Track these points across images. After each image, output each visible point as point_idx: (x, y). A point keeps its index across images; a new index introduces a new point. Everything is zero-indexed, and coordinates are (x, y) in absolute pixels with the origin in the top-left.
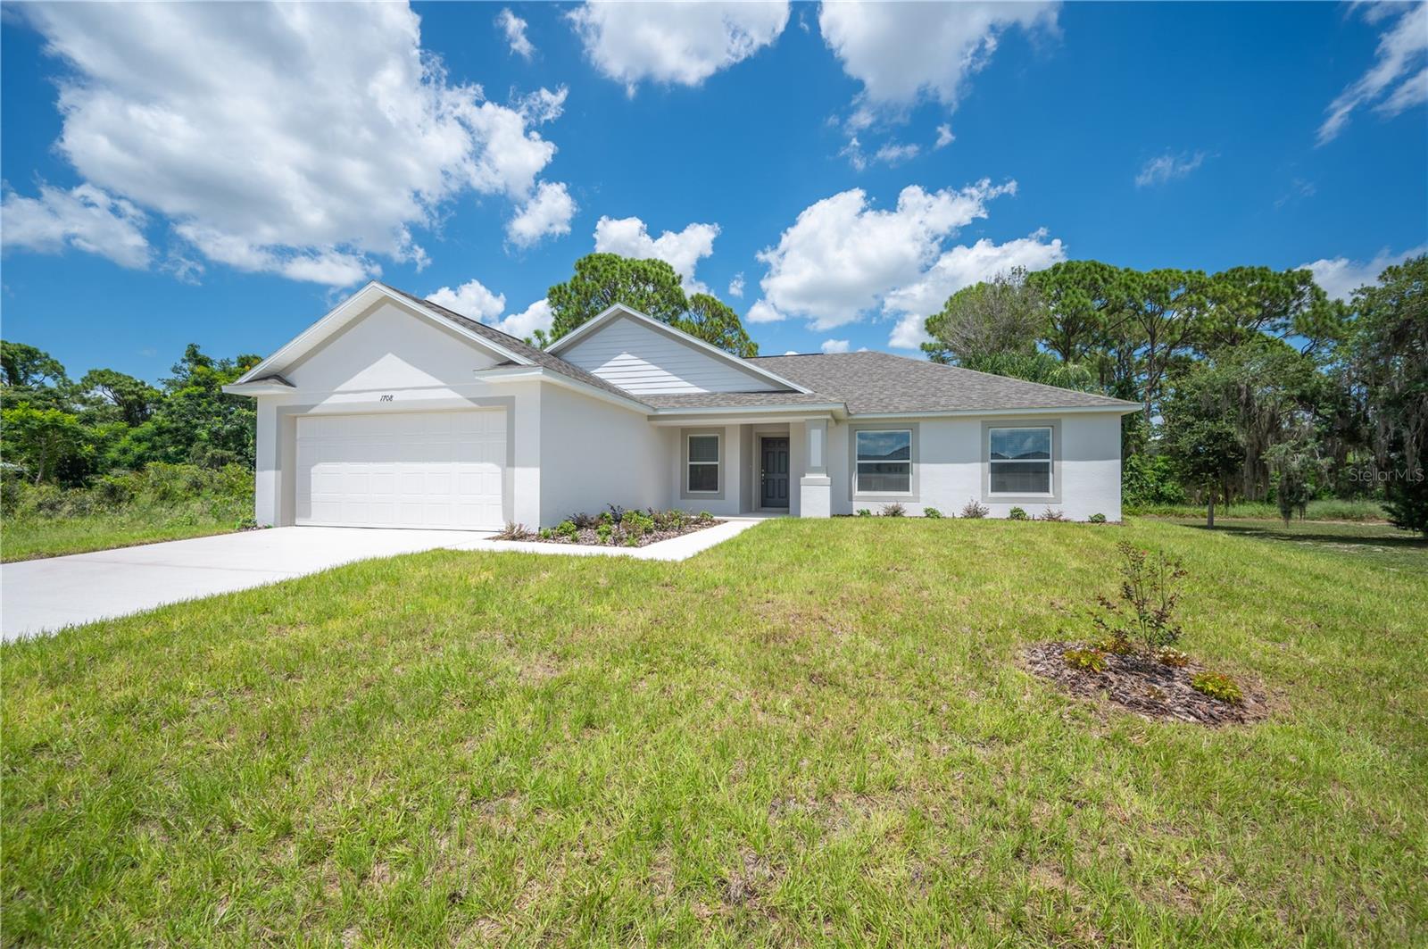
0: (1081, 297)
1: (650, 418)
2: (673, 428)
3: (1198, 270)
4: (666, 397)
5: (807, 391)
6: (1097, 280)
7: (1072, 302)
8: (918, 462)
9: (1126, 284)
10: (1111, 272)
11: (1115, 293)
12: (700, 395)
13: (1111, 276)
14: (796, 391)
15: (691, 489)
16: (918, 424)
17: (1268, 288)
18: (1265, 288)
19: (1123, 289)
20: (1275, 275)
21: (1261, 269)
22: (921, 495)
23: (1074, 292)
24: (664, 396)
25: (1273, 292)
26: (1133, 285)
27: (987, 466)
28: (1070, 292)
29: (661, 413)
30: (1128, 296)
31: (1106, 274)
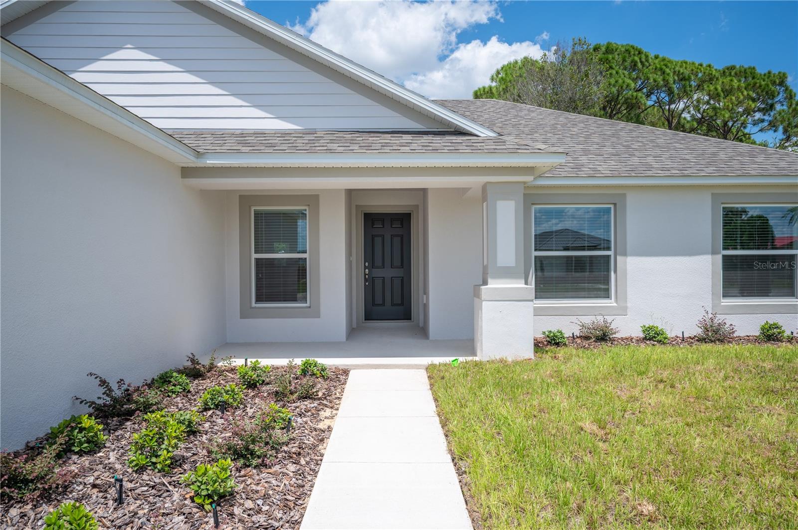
0: (625, 78)
1: (187, 172)
2: (227, 194)
3: (708, 63)
4: (220, 136)
5: (484, 133)
6: (636, 62)
7: (617, 82)
8: (625, 254)
9: (661, 69)
10: (647, 56)
11: (652, 77)
12: (284, 134)
13: (647, 61)
14: (460, 132)
15: (259, 299)
16: (624, 196)
17: (760, 86)
18: (758, 85)
19: (659, 73)
20: (761, 75)
21: (750, 68)
22: (629, 305)
23: (617, 73)
24: (213, 133)
25: (764, 89)
26: (668, 70)
27: (719, 258)
28: (614, 72)
29: (211, 162)
30: (664, 80)
31: (643, 57)
